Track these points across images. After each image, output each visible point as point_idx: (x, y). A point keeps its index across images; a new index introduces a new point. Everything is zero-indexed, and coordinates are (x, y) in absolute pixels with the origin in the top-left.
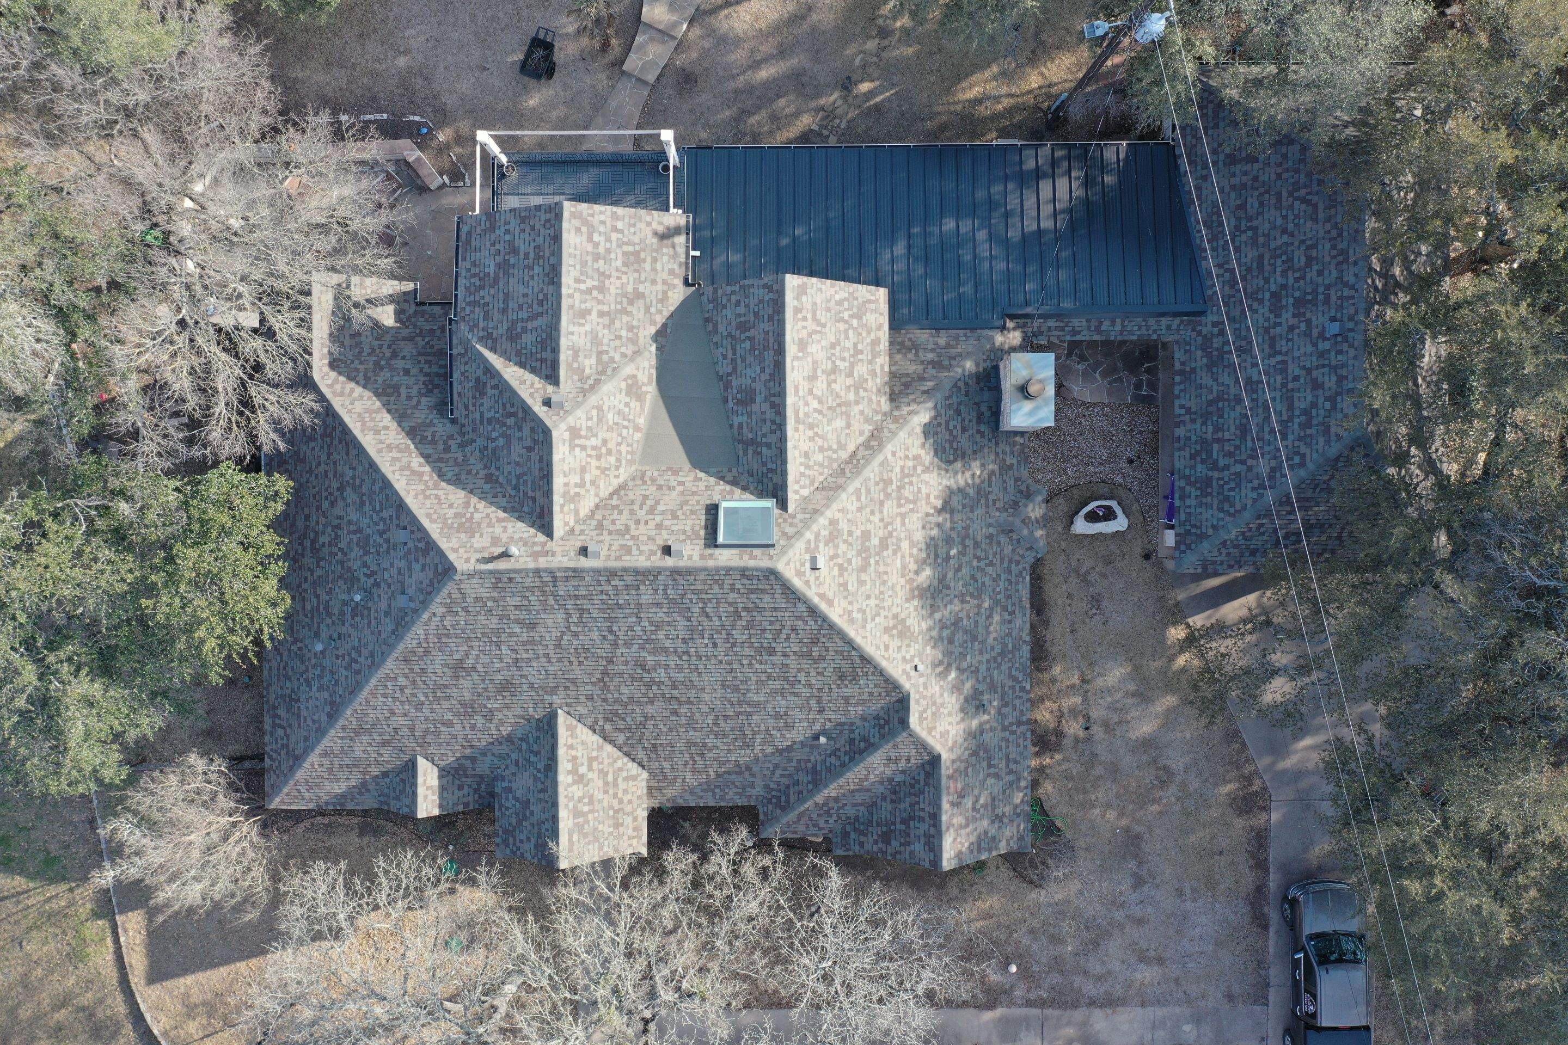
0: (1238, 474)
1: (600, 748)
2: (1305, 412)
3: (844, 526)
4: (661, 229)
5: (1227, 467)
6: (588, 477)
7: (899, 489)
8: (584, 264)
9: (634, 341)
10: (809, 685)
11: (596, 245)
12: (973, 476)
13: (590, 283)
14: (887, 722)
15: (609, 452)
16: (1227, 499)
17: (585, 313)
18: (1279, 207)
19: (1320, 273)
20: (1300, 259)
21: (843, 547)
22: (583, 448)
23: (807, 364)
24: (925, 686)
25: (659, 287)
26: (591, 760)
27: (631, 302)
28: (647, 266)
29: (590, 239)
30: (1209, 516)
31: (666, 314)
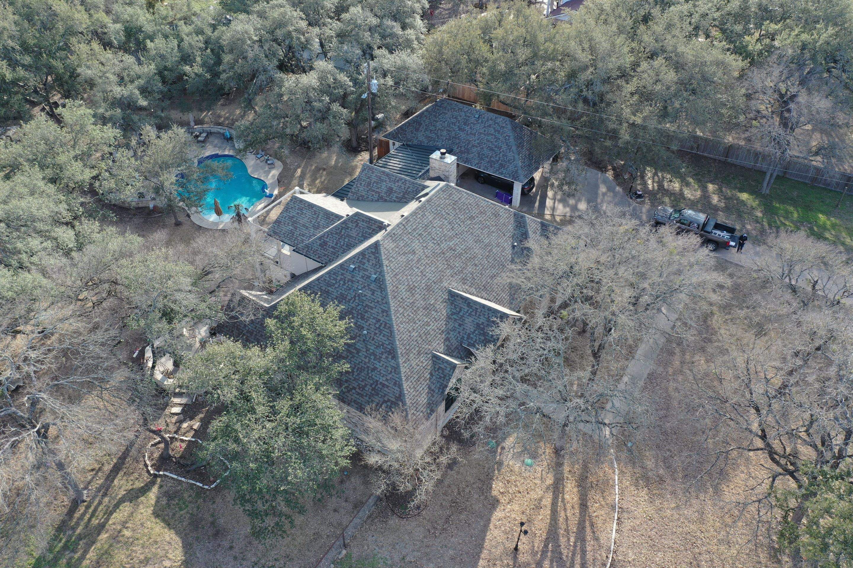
0: (503, 155)
2: (495, 131)
5: (499, 158)
14: (520, 223)
16: (509, 161)
18: (437, 122)
19: (461, 116)
20: (454, 120)
30: (511, 168)
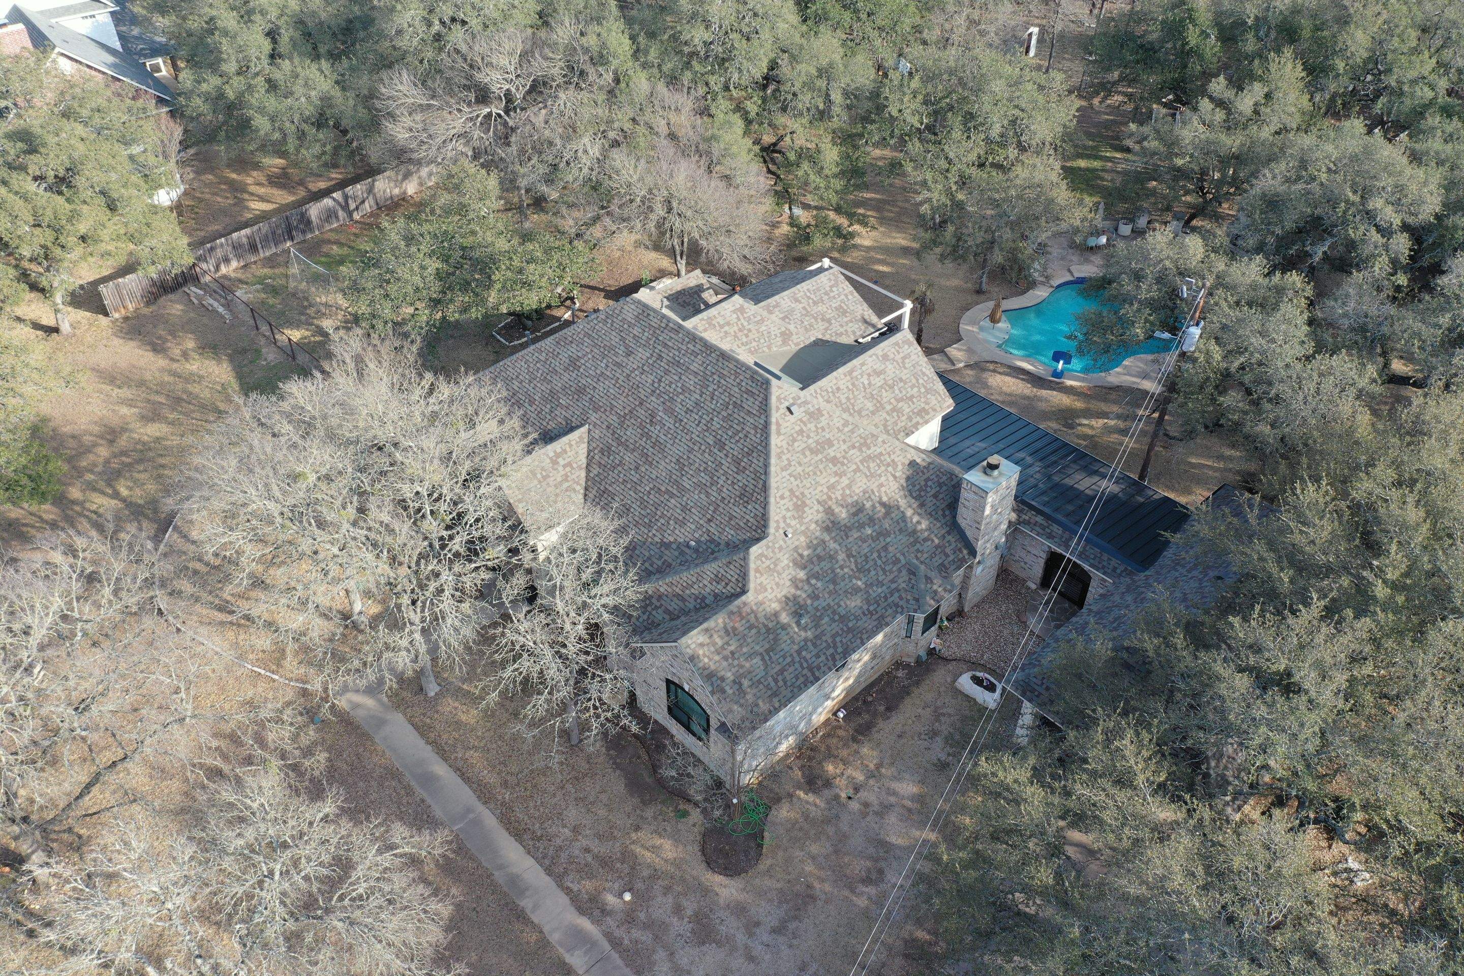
1: (580, 468)
3: (824, 422)
7: (869, 457)
8: (818, 289)
9: (807, 330)
10: (720, 491)
11: (832, 291)
12: (919, 522)
13: (813, 297)
17: (797, 301)
22: (738, 319)
23: (879, 366)
24: (781, 548)
26: (569, 464)
27: (823, 320)
28: (846, 320)
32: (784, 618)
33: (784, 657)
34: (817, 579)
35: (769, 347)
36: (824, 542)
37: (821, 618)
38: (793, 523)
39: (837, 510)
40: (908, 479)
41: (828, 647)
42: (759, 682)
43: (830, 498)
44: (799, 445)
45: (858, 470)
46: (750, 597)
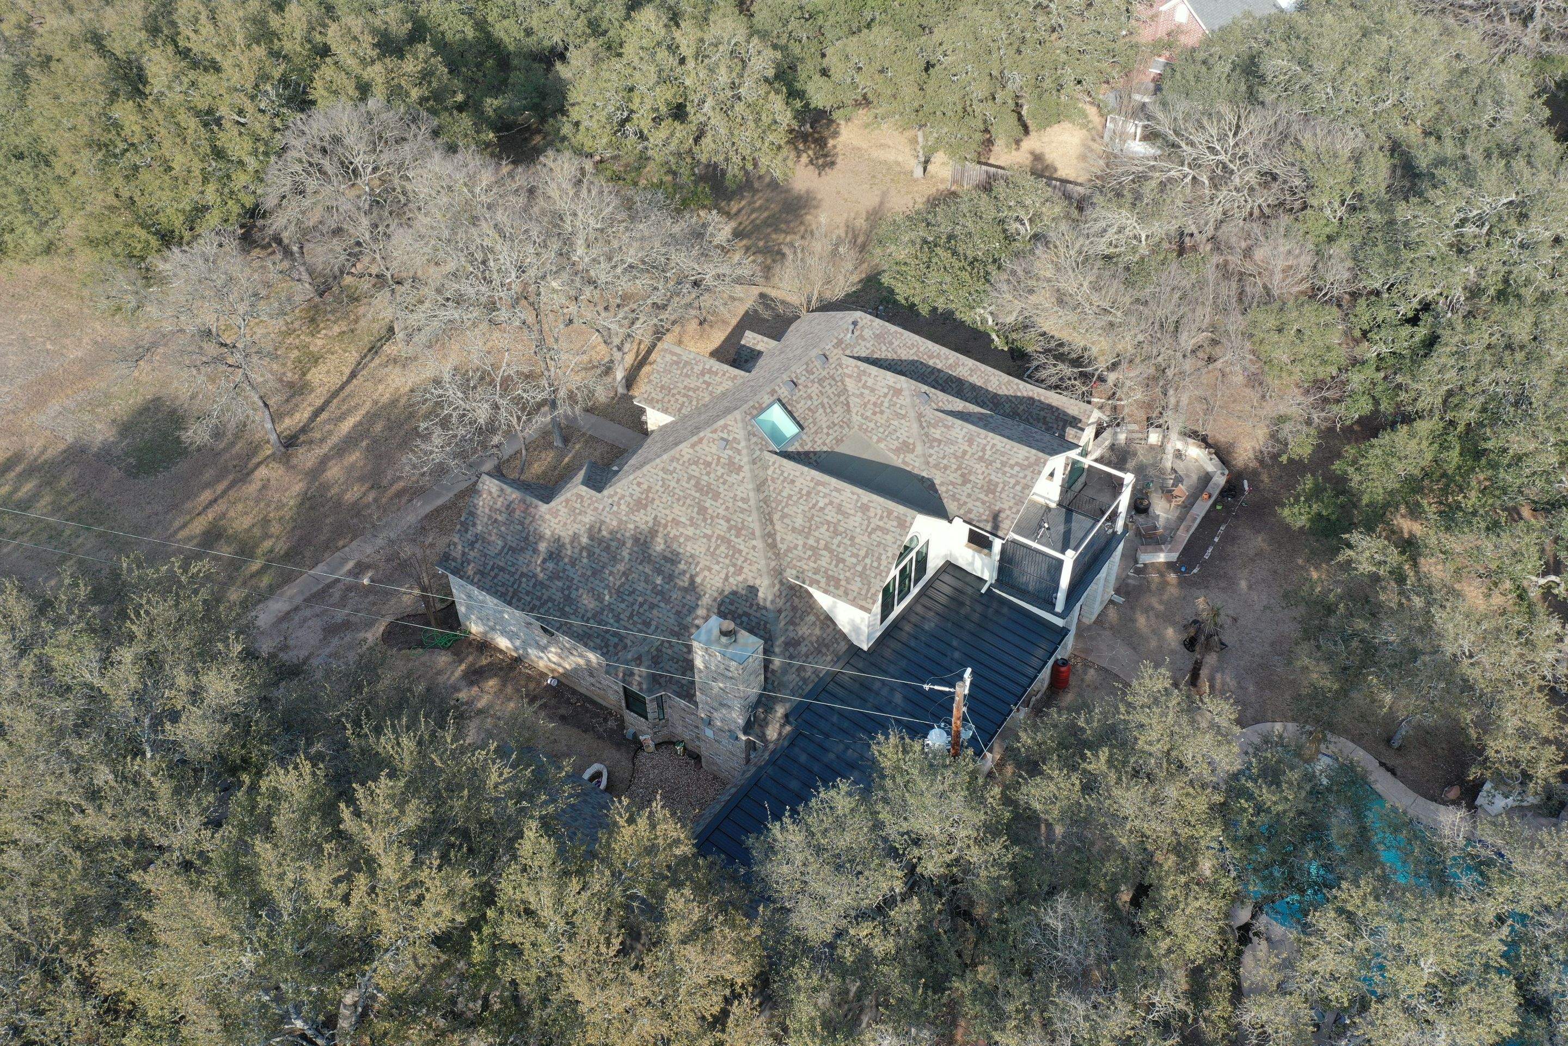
3: (733, 478)
4: (1002, 515)
6: (867, 392)
7: (729, 542)
8: (1003, 454)
9: (936, 466)
11: (1012, 467)
13: (988, 453)
15: (874, 413)
17: (970, 442)
21: (720, 471)
22: (885, 395)
25: (964, 498)
27: (963, 475)
28: (982, 496)
29: (1017, 464)
31: (943, 495)
32: (542, 547)
33: (513, 565)
34: (589, 556)
35: (879, 440)
36: (624, 544)
37: (559, 578)
38: (623, 507)
39: (660, 540)
40: (734, 593)
41: (540, 598)
42: (485, 555)
43: (666, 526)
44: (695, 470)
45: (709, 538)
46: (543, 508)
